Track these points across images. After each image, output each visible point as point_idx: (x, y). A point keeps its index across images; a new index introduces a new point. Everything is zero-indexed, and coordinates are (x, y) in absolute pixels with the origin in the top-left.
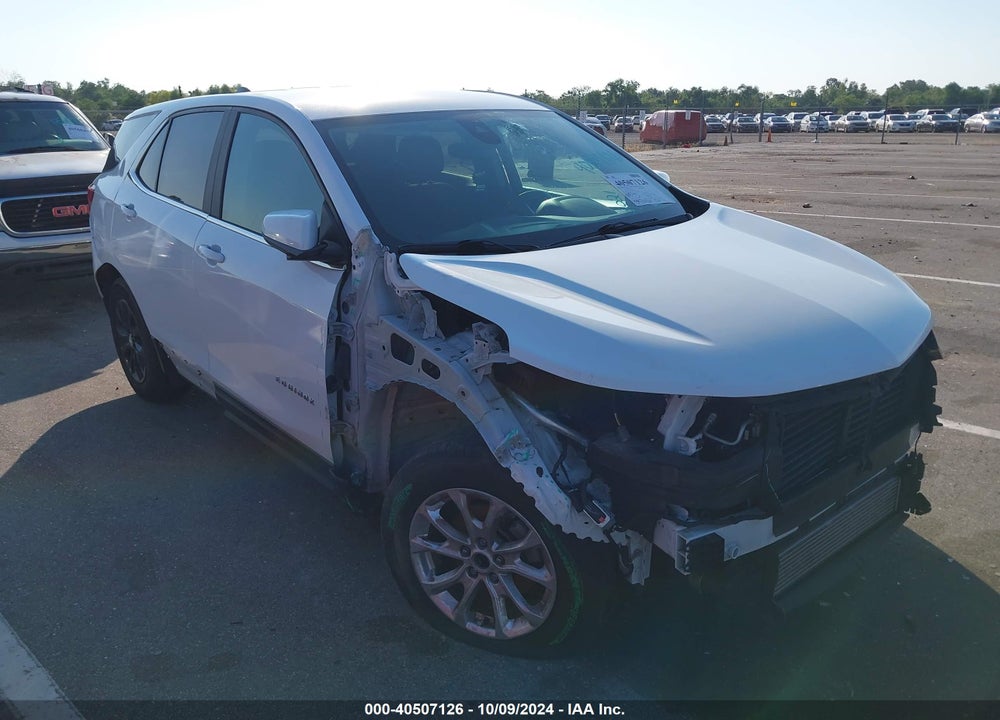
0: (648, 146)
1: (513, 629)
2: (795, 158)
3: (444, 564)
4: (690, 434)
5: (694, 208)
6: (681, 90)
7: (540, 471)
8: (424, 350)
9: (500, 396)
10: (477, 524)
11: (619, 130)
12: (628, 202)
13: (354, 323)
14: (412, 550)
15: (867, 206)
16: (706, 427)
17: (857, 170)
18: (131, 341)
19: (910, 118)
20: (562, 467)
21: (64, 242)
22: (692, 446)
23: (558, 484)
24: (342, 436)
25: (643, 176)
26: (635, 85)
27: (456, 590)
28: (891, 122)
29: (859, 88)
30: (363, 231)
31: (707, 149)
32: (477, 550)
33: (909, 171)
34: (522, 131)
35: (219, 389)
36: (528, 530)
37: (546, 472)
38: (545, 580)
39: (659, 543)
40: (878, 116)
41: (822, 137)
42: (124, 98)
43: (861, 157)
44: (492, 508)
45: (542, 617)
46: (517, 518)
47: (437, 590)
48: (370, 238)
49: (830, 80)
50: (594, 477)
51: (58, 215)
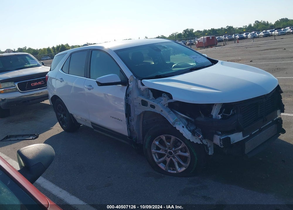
0: (199, 49)
1: (181, 170)
2: (247, 47)
3: (161, 156)
4: (219, 114)
5: (214, 62)
6: (208, 30)
7: (183, 127)
8: (150, 102)
9: (170, 110)
10: (169, 144)
11: (189, 45)
12: (196, 62)
13: (131, 99)
14: (152, 153)
15: (270, 59)
16: (223, 112)
17: (267, 48)
18: (62, 116)
19: (283, 30)
20: (188, 126)
21: (34, 93)
22: (220, 117)
23: (188, 130)
24: (130, 129)
25: (200, 56)
26: (193, 30)
27: (164, 162)
28: (277, 33)
29: (266, 23)
30: (131, 76)
31: (218, 47)
32: (169, 151)
33: (283, 47)
36: (181, 143)
37: (185, 127)
38: (188, 155)
39: (215, 142)
40: (273, 31)
41: (255, 39)
43: (268, 45)
44: (172, 139)
45: (188, 165)
46: (179, 141)
47: (160, 163)
48: (134, 78)
49: (256, 21)
50: (196, 128)
51: (33, 85)
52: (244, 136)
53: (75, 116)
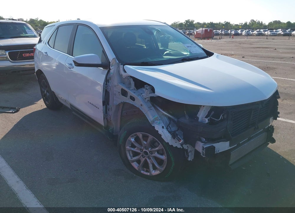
0: (196, 39)
1: (155, 173)
2: (240, 43)
3: (135, 154)
4: (206, 117)
5: (209, 54)
6: (207, 23)
7: (163, 127)
8: (131, 93)
9: (152, 106)
10: (145, 142)
11: (188, 34)
12: (190, 52)
13: (111, 85)
14: (126, 150)
15: (261, 57)
16: (211, 115)
17: (259, 47)
18: (45, 92)
19: (275, 32)
20: (169, 126)
21: (26, 64)
22: (207, 121)
23: (168, 131)
24: (107, 118)
25: (195, 45)
26: (193, 21)
27: (138, 161)
28: (270, 33)
29: (260, 22)
30: (113, 59)
31: (214, 40)
32: (145, 150)
33: (274, 47)
34: (160, 31)
35: (71, 105)
36: (159, 144)
37: (165, 128)
38: (164, 158)
39: (197, 148)
40: (266, 31)
41: (249, 37)
42: (42, 24)
43: (260, 43)
44: (149, 138)
45: (163, 169)
46: (156, 141)
47: (133, 161)
48: (116, 61)
49: (252, 20)
50: (178, 130)
51: (25, 56)
52: (230, 145)
53: (56, 94)
